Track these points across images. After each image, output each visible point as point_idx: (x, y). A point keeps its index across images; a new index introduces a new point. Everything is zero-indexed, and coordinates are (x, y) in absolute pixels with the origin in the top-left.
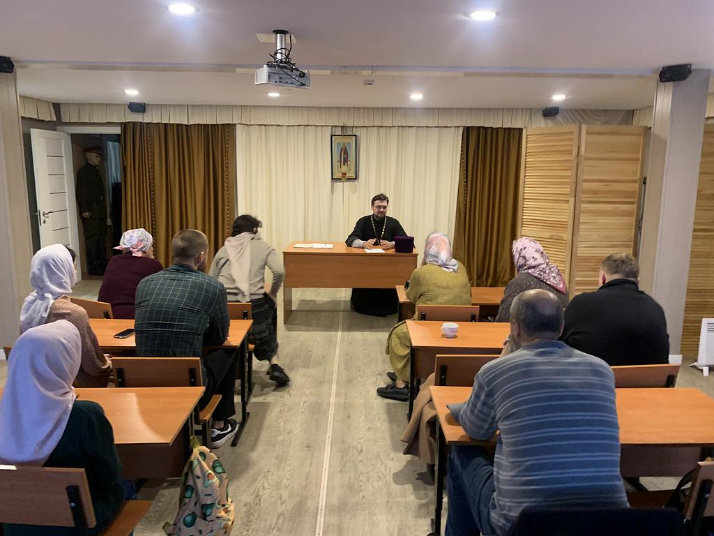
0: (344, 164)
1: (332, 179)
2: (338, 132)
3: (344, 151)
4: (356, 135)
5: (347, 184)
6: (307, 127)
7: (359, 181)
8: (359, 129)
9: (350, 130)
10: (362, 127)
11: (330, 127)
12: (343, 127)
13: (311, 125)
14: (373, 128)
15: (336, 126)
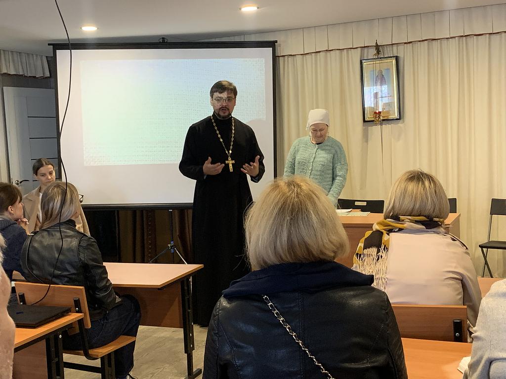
1: (364, 121)
2: (373, 51)
4: (396, 57)
5: (387, 128)
6: (328, 54)
7: (404, 122)
8: (401, 47)
9: (388, 49)
10: (405, 43)
11: (359, 49)
12: (378, 47)
13: (332, 50)
14: (422, 43)
15: (368, 47)
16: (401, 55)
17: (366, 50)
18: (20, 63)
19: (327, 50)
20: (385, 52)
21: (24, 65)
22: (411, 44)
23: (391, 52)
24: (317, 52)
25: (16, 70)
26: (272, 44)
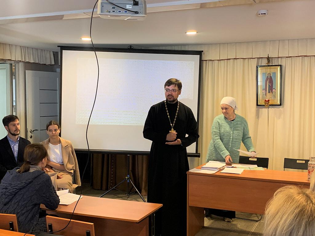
0: (269, 92)
1: (257, 105)
2: (264, 62)
3: (270, 81)
4: (281, 66)
5: (272, 110)
6: (235, 61)
7: (283, 107)
8: (284, 60)
9: (275, 60)
10: (287, 57)
11: (256, 59)
12: (268, 58)
13: (238, 59)
14: (298, 58)
15: (262, 58)
16: (283, 64)
17: (260, 60)
18: (37, 55)
19: (235, 59)
20: (273, 62)
21: (39, 57)
22: (291, 58)
23: (277, 62)
24: (228, 59)
25: (34, 59)
26: (200, 53)
